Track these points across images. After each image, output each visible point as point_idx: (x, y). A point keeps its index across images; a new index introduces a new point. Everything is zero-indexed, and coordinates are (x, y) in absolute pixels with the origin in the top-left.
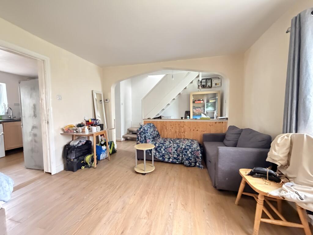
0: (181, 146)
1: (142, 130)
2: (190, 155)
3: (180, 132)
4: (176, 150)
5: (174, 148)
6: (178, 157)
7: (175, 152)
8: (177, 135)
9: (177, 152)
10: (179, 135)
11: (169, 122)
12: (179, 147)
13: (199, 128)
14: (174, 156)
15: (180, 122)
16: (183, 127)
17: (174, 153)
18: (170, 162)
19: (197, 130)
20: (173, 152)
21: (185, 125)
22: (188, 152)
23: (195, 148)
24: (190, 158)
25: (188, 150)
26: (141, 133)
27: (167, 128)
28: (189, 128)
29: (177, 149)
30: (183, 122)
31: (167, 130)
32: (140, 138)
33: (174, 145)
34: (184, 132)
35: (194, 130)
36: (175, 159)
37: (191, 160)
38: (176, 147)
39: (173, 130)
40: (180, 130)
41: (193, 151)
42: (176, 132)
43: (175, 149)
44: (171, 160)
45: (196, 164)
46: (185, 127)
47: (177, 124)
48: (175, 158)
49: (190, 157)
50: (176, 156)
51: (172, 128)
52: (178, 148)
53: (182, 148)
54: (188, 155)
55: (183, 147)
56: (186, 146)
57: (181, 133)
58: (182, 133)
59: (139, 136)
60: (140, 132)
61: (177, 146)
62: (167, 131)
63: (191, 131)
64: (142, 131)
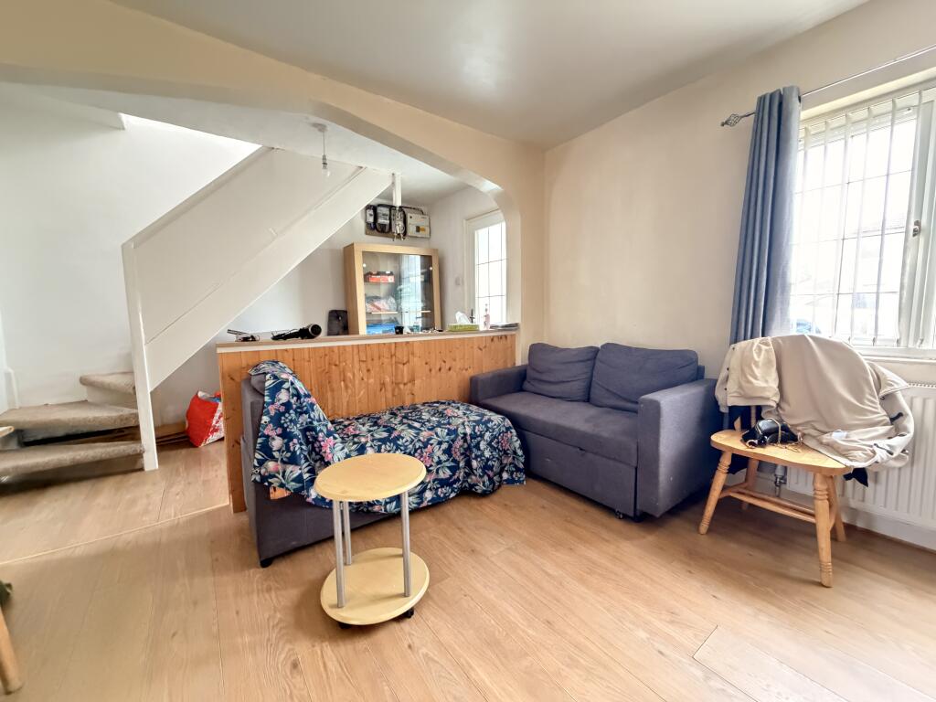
0: (460, 430)
1: (283, 396)
2: (487, 454)
3: (397, 384)
4: (445, 452)
5: (440, 443)
6: (454, 474)
7: (444, 458)
8: (389, 395)
9: (450, 455)
10: (393, 395)
11: (356, 351)
12: (457, 435)
13: (455, 360)
14: (442, 475)
15: (396, 343)
16: (408, 361)
17: (439, 462)
18: (425, 504)
19: (450, 369)
20: (436, 459)
21: (413, 354)
22: (483, 445)
23: (499, 425)
24: (490, 463)
25: (482, 436)
26: (279, 415)
27: (349, 375)
28: (426, 363)
29: (450, 446)
30: (407, 343)
31: (350, 385)
32: (277, 443)
33: (436, 434)
34: (412, 380)
35: (440, 370)
36: (442, 487)
37: (491, 468)
38: (447, 438)
39: (371, 381)
40: (396, 375)
41: (495, 437)
42: (383, 384)
43: (445, 446)
44: (428, 495)
45: (501, 477)
46: (416, 361)
47: (386, 354)
48: (443, 483)
49: (488, 460)
50: (448, 472)
51: (368, 370)
52: (453, 441)
53: (465, 434)
54: (482, 455)
55: (468, 431)
56: (474, 427)
57: (402, 386)
58: (405, 384)
59: (272, 434)
60: (272, 413)
61: (448, 434)
62: (347, 387)
63: (433, 372)
64: (288, 405)
